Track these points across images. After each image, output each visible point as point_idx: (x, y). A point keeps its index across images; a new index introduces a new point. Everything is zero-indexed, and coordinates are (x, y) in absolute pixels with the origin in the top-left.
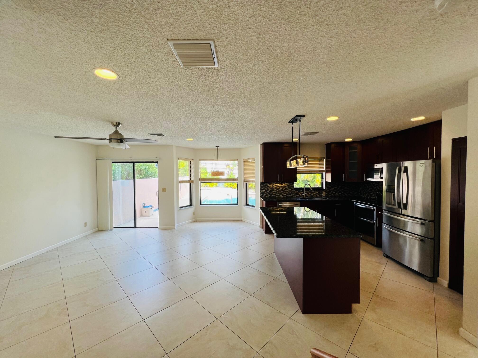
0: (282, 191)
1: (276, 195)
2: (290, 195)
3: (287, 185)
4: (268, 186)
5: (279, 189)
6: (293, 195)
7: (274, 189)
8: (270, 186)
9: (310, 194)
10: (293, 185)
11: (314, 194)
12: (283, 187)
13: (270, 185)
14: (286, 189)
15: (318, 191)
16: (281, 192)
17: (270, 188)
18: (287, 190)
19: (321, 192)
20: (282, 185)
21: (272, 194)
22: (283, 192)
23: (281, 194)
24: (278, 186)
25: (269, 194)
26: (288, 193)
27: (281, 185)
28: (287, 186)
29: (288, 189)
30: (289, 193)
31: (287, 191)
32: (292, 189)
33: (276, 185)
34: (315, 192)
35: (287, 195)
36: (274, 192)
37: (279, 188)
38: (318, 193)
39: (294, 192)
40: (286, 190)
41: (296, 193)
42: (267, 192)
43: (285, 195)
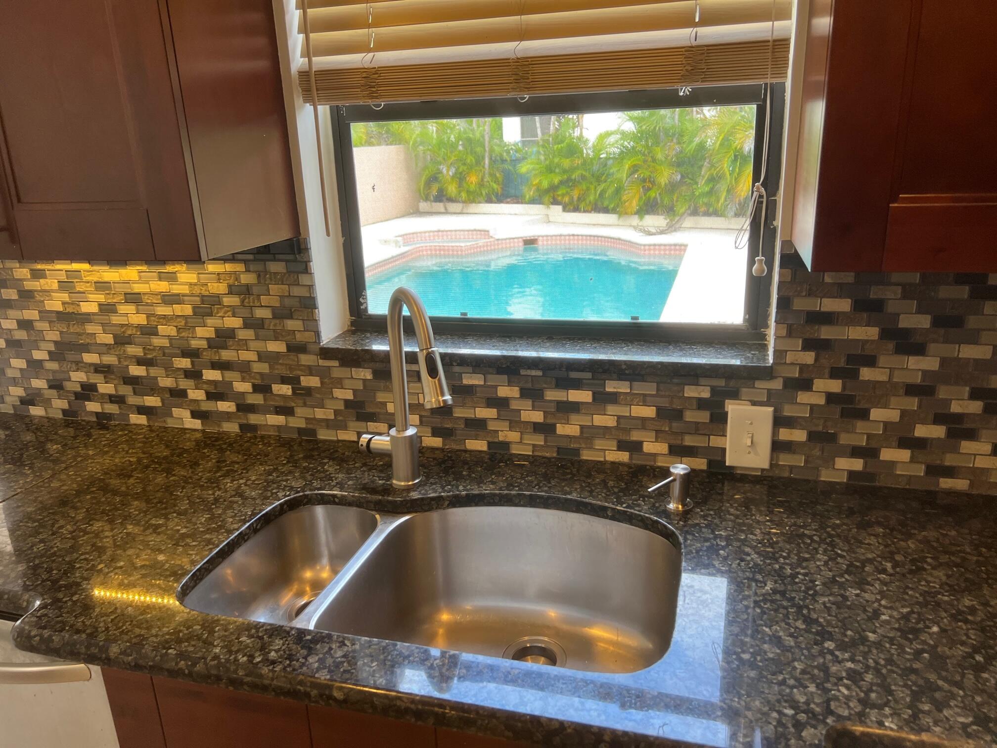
0: (185, 363)
1: (133, 400)
2: (279, 411)
3: (231, 291)
4: (27, 296)
5: (149, 331)
6: (320, 414)
7: (90, 328)
8: (47, 292)
9: (537, 428)
10: (297, 291)
11: (599, 420)
12: (188, 310)
13: (37, 275)
14: (224, 337)
15: (649, 388)
16: (170, 370)
17: (45, 314)
18: (244, 345)
19: (701, 404)
20: (172, 278)
21: (88, 391)
22: (194, 375)
23: (179, 394)
24: (134, 298)
25: (56, 385)
26: (257, 389)
27: (163, 286)
28: (234, 300)
29: (248, 334)
30: (262, 388)
31: (244, 369)
32: (296, 348)
33: (102, 286)
34: (603, 399)
35: (254, 419)
36: (98, 369)
37: (141, 319)
38: (649, 412)
39: (330, 383)
40: (226, 355)
41: (349, 396)
42: (35, 366)
43: (227, 416)
